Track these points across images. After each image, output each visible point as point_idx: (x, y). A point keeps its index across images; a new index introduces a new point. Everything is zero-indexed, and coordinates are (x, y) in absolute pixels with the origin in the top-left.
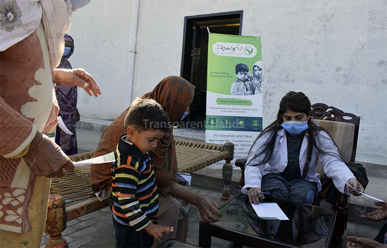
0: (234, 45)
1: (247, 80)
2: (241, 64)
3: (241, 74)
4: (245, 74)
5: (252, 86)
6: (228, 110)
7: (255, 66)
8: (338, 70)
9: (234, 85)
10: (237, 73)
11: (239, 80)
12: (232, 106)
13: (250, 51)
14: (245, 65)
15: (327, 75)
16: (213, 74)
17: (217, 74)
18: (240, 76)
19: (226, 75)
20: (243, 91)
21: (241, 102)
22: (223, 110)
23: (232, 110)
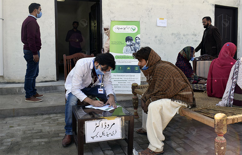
0: (125, 26)
1: (132, 45)
2: (129, 37)
3: (129, 42)
4: (131, 42)
5: (135, 48)
6: (121, 62)
7: (137, 37)
8: (156, 37)
9: (125, 48)
10: (126, 42)
11: (127, 45)
12: (123, 60)
13: (134, 29)
14: (131, 37)
15: (151, 40)
16: (113, 43)
17: (115, 43)
18: (128, 43)
19: (120, 43)
20: (129, 51)
21: (129, 57)
22: (119, 62)
23: (124, 62)
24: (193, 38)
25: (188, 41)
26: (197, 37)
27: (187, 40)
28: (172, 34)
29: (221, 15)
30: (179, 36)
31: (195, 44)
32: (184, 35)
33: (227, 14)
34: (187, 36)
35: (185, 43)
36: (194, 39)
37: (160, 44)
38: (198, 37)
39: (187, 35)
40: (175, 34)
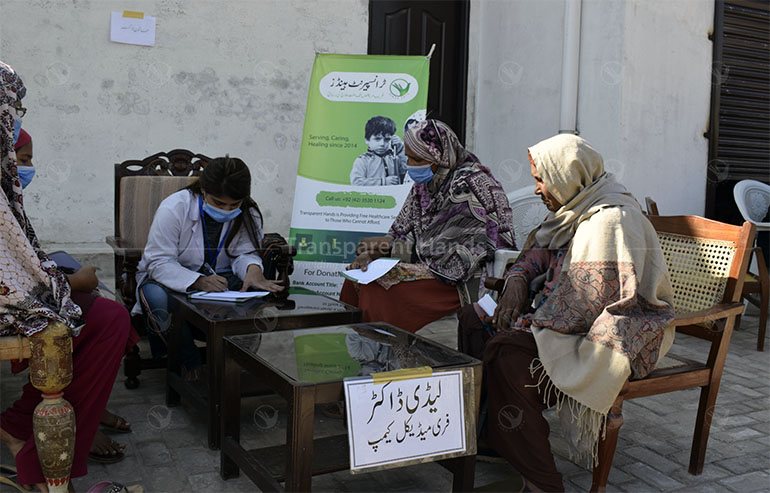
0: (368, 77)
1: (389, 152)
2: (380, 118)
3: (378, 139)
4: (387, 140)
5: (400, 166)
6: (339, 218)
7: (411, 121)
8: (107, 84)
9: (359, 163)
10: (368, 137)
11: (371, 153)
12: (349, 210)
13: (404, 87)
14: (389, 120)
15: (85, 94)
16: (316, 141)
17: (324, 141)
18: (375, 144)
19: (343, 142)
20: (377, 177)
21: (370, 200)
22: (329, 217)
23: (349, 218)
24: (272, 96)
25: (249, 105)
26: (289, 89)
27: (245, 103)
28: (178, 76)
29: (405, 11)
30: (211, 85)
31: (283, 118)
32: (233, 83)
33: (427, 12)
34: (247, 86)
35: (238, 114)
36: (278, 100)
37: (127, 112)
38: (295, 91)
39: (248, 81)
40: (192, 76)
